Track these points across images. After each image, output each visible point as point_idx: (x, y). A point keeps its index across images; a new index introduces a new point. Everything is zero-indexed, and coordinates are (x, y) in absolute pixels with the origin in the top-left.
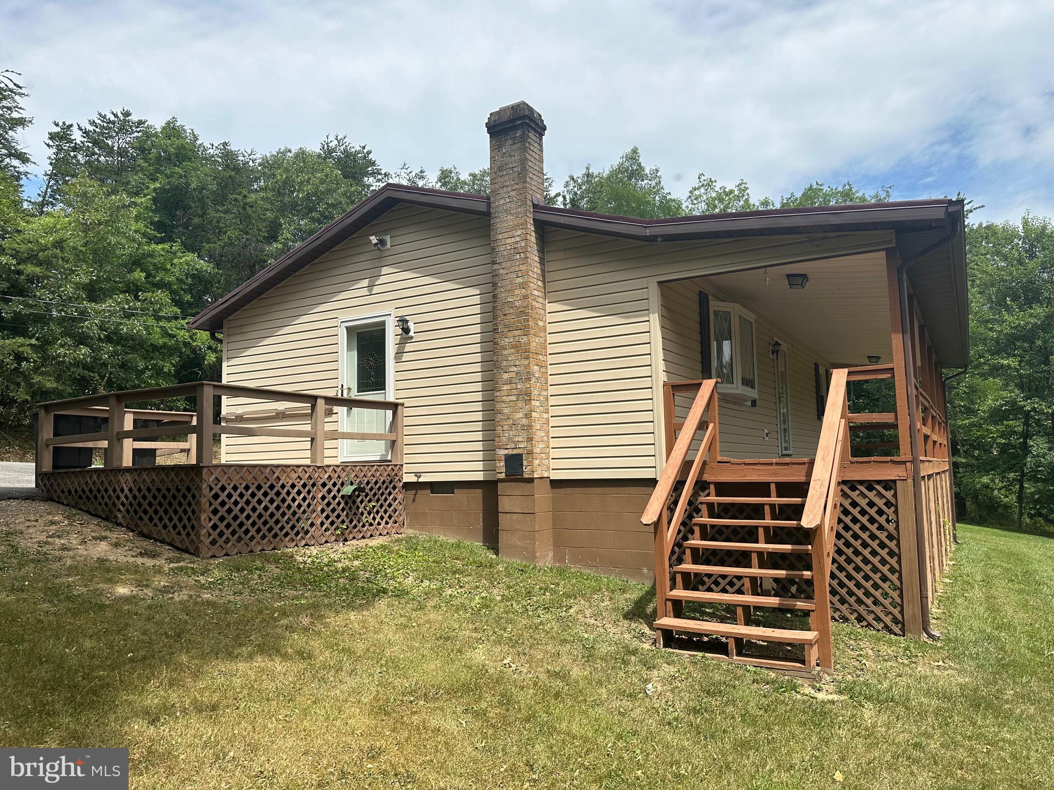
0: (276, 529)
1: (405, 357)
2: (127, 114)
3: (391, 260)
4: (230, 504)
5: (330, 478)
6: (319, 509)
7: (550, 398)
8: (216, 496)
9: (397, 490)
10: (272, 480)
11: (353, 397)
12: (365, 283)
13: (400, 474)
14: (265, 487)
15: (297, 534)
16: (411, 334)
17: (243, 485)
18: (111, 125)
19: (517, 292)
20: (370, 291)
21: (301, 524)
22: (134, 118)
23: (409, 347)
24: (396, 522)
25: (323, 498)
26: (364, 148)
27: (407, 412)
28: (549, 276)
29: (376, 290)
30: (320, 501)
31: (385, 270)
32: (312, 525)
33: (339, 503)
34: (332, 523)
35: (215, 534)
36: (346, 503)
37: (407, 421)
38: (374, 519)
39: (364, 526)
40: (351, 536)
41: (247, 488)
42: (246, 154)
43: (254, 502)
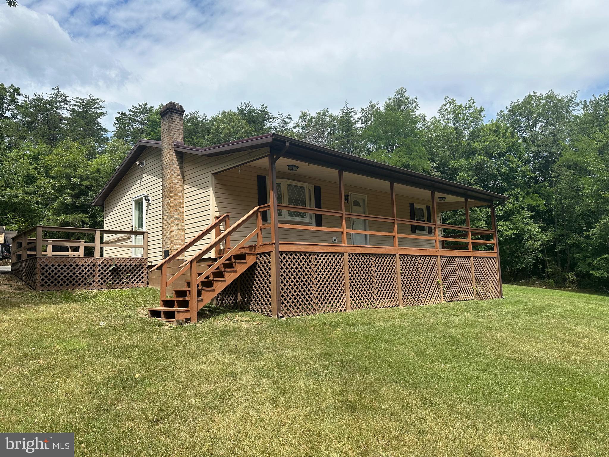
0: (74, 282)
1: (149, 212)
2: (146, 104)
3: (145, 171)
4: (50, 271)
5: (102, 263)
6: (97, 275)
7: (185, 226)
8: (43, 268)
9: (143, 269)
10: (71, 263)
11: (137, 231)
12: (139, 181)
13: (146, 262)
14: (68, 266)
15: (85, 284)
16: (150, 202)
17: (57, 265)
18: (139, 111)
19: (168, 182)
20: (140, 184)
21: (87, 281)
22: (149, 106)
23: (150, 208)
24: (142, 282)
25: (99, 271)
26: (263, 105)
27: (149, 235)
28: (185, 174)
29: (142, 184)
30: (98, 272)
31: (144, 175)
32: (93, 281)
33: (108, 273)
34: (105, 281)
35: (43, 283)
36: (112, 273)
37: (149, 239)
38: (130, 281)
39: (123, 283)
40: (116, 287)
41: (59, 266)
42: (201, 117)
43: (62, 271)
